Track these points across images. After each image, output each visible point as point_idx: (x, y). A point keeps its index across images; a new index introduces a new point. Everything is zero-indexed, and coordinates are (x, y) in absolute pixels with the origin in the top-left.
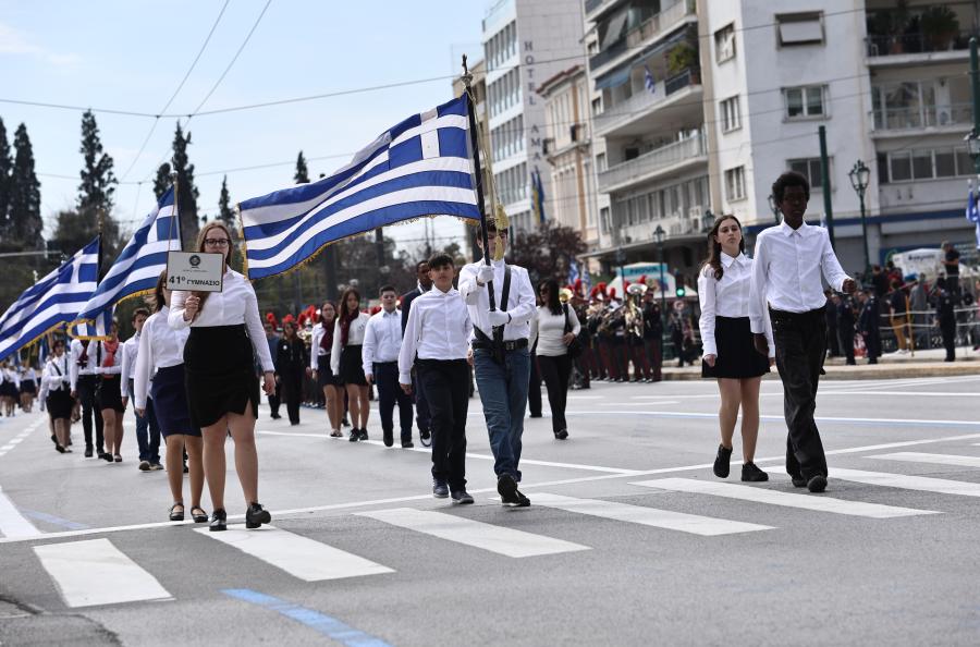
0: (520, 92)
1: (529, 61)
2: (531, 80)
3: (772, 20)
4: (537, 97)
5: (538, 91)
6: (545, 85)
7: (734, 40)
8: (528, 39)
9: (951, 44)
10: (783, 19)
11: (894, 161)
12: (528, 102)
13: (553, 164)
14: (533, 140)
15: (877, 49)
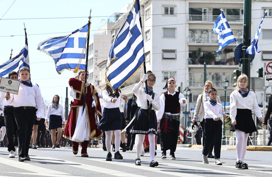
0: (93, 65)
1: (96, 56)
2: (96, 62)
3: (161, 52)
4: (97, 67)
5: (98, 66)
6: (100, 64)
7: (150, 56)
8: (96, 49)
9: (213, 63)
10: (165, 51)
11: (194, 96)
12: (95, 69)
13: (100, 88)
14: (95, 80)
15: (192, 62)
